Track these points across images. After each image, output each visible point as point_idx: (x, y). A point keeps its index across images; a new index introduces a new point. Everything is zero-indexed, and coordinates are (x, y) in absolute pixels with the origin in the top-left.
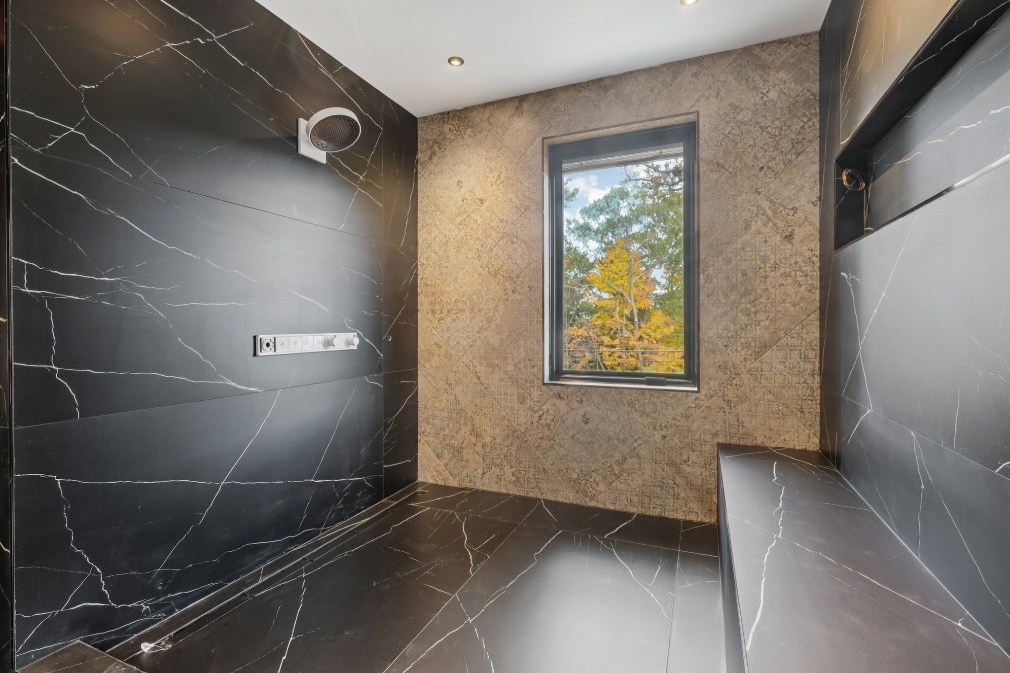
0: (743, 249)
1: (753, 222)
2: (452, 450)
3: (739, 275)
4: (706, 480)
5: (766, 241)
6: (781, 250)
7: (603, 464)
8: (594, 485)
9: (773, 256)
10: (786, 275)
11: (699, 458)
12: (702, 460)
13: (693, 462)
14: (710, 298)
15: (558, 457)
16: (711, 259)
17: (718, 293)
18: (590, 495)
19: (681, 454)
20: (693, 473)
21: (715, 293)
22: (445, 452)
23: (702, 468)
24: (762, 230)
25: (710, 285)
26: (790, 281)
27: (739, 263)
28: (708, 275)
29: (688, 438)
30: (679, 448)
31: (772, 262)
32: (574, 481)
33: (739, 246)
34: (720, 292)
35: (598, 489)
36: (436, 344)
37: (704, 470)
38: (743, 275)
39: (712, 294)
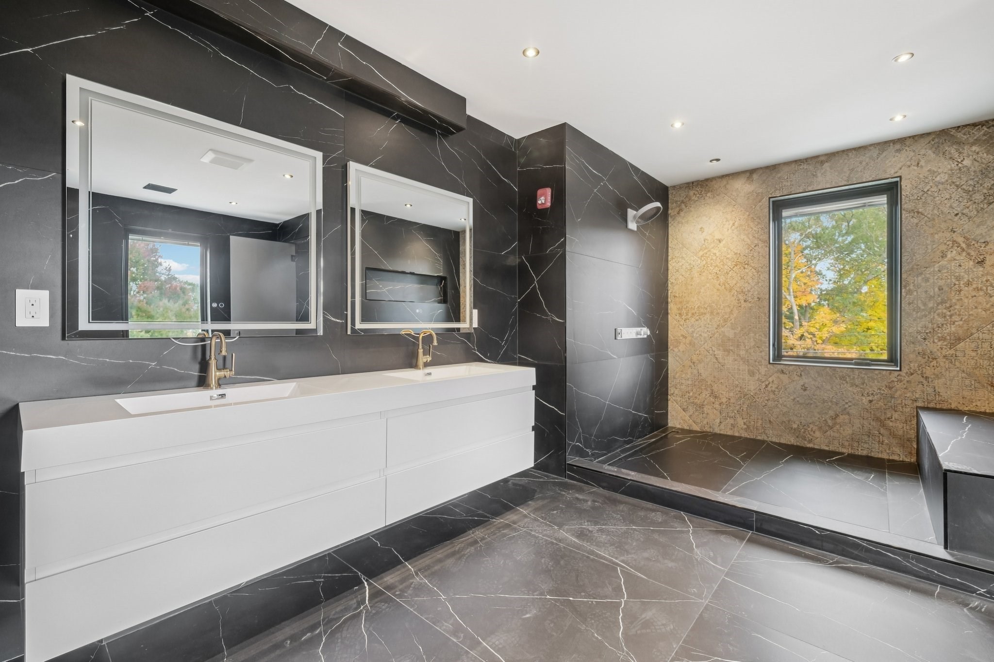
0: (939, 271)
1: (949, 252)
2: (695, 406)
3: (936, 289)
4: (907, 432)
5: (960, 266)
6: (973, 271)
7: (819, 418)
8: (812, 433)
9: (966, 276)
10: (978, 289)
11: (900, 416)
12: (903, 418)
13: (895, 419)
14: (911, 306)
15: (781, 413)
16: (912, 278)
17: (917, 302)
18: (808, 439)
19: (885, 413)
20: (895, 426)
21: (915, 302)
22: (690, 407)
23: (904, 423)
24: (957, 258)
25: (911, 296)
26: (981, 293)
27: (936, 281)
28: (910, 290)
29: (891, 402)
30: (884, 409)
31: (966, 280)
32: (795, 429)
33: (937, 269)
34: (919, 302)
35: (815, 435)
36: (682, 335)
37: (905, 425)
38: (940, 290)
39: (912, 303)
